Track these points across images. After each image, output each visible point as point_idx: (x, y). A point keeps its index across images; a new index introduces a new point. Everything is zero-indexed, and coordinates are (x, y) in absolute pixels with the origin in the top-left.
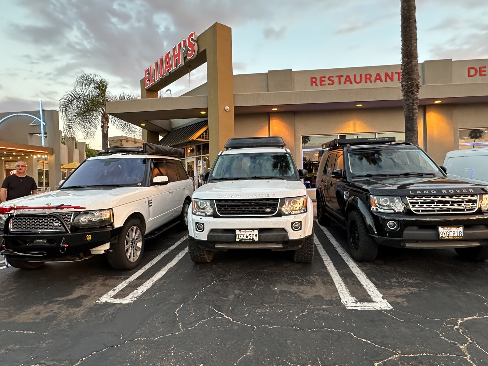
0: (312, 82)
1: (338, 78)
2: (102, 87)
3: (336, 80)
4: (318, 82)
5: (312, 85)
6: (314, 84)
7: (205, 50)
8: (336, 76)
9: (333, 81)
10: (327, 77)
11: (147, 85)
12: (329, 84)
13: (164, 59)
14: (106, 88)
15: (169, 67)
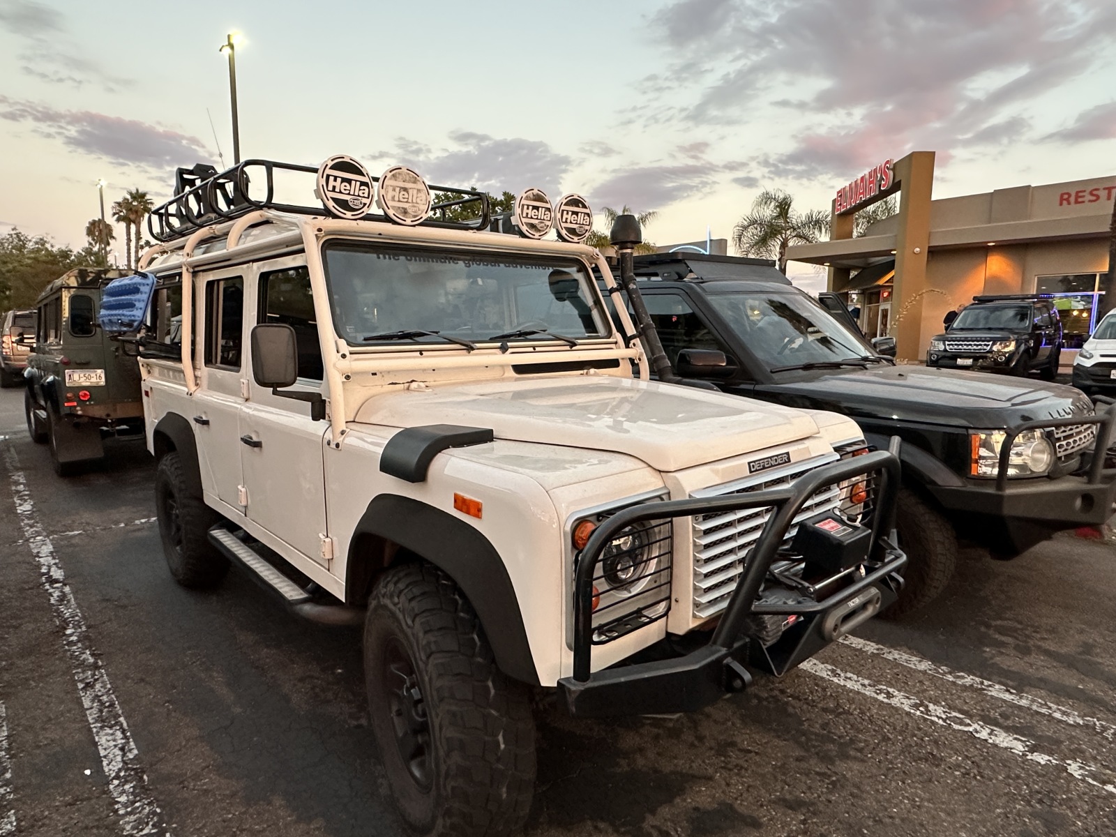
0: (1062, 199)
1: (1106, 191)
2: (784, 207)
3: (1103, 194)
4: (1072, 199)
5: (1061, 204)
6: (1065, 202)
7: (900, 181)
8: (1105, 189)
9: (1098, 197)
10: (1088, 191)
11: (838, 210)
12: (1090, 201)
13: (859, 182)
14: (788, 208)
15: (862, 193)
